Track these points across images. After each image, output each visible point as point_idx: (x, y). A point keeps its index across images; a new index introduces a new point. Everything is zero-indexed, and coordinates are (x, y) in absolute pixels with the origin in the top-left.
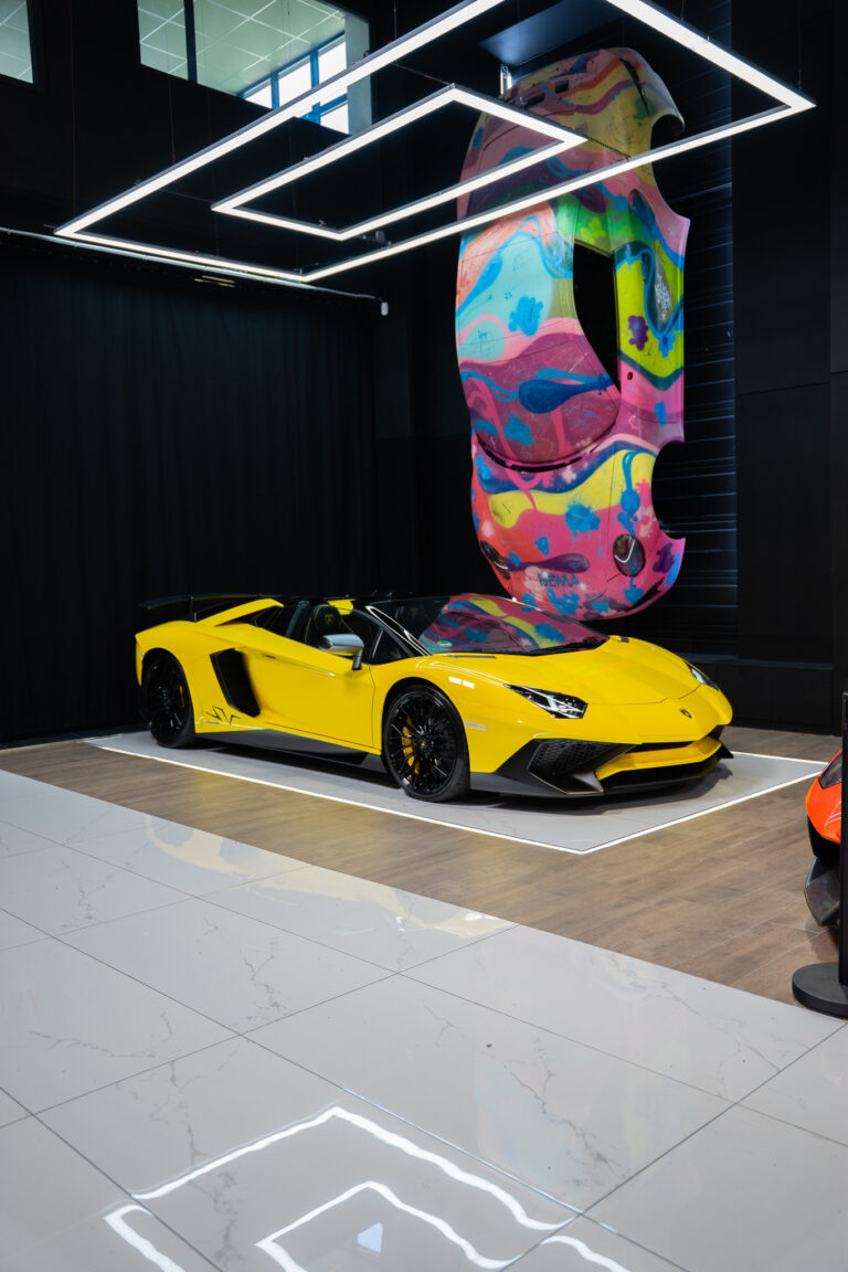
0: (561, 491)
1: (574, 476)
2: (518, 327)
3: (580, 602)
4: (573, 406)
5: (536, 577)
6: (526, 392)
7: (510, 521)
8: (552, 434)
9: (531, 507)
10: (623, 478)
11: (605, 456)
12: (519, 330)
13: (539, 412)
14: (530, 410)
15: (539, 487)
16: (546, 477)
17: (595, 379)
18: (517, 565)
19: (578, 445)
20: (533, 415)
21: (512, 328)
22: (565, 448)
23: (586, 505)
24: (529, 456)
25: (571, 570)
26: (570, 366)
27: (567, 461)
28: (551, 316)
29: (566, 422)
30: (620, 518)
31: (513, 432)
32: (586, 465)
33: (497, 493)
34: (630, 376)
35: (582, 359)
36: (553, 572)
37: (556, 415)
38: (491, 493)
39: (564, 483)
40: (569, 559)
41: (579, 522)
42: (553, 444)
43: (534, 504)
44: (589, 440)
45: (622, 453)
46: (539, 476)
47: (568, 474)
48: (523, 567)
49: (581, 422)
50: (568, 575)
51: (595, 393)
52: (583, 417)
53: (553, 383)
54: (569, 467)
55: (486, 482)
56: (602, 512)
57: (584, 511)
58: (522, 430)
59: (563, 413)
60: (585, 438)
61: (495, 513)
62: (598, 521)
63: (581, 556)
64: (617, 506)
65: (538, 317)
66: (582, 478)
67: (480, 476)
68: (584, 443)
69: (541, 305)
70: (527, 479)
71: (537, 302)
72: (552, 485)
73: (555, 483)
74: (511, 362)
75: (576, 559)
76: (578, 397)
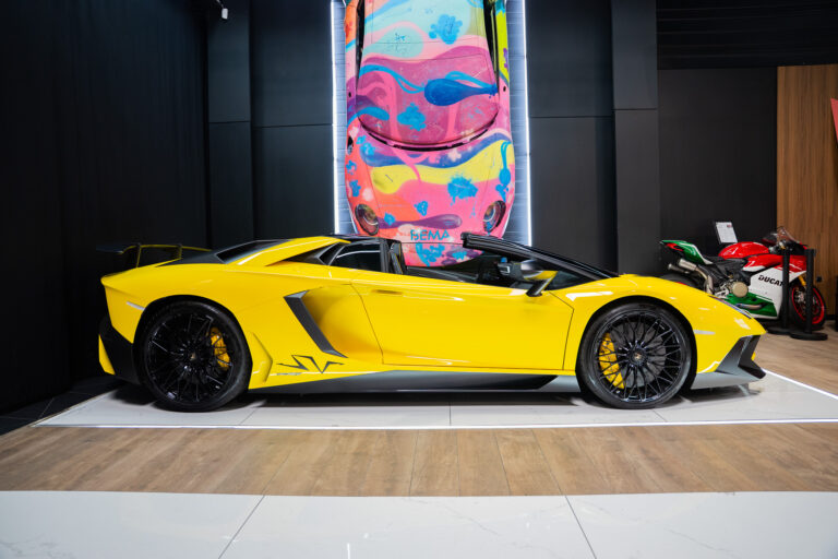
0: (446, 166)
1: (459, 156)
2: (438, 36)
3: (444, 252)
4: (467, 104)
5: (408, 232)
6: (433, 87)
7: (391, 188)
8: (444, 122)
9: (416, 178)
10: (501, 160)
11: (487, 143)
12: (439, 38)
13: (439, 104)
14: (431, 101)
15: (426, 163)
16: (434, 156)
17: (490, 86)
18: (390, 224)
19: (462, 133)
20: (432, 107)
21: (432, 36)
22: (451, 134)
23: (467, 178)
24: (417, 139)
25: (444, 227)
26: (476, 72)
27: (449, 145)
28: (469, 32)
29: (459, 115)
30: (498, 188)
31: (407, 118)
32: (470, 149)
33: (381, 166)
34: (505, 89)
35: (485, 69)
36: (426, 229)
37: (453, 109)
38: (372, 165)
39: (450, 161)
40: (444, 219)
41: (460, 190)
42: (442, 130)
43: (418, 175)
44: (472, 130)
45: (501, 142)
46: (425, 155)
47: (454, 154)
48: (397, 225)
49: (470, 116)
50: (441, 231)
51: (487, 96)
52: (473, 113)
53: (459, 84)
54: (455, 149)
55: (370, 157)
56: (482, 183)
57: (466, 183)
58: (416, 117)
59: (460, 107)
60: (469, 129)
61: (376, 182)
62: (476, 190)
63: (457, 216)
64: (495, 180)
65: (458, 31)
66: (466, 158)
67: (363, 152)
68: (467, 132)
69: (460, 23)
70: (413, 156)
71: (457, 20)
72: (438, 162)
73: (441, 161)
74: (426, 62)
75: (452, 218)
76: (474, 97)
